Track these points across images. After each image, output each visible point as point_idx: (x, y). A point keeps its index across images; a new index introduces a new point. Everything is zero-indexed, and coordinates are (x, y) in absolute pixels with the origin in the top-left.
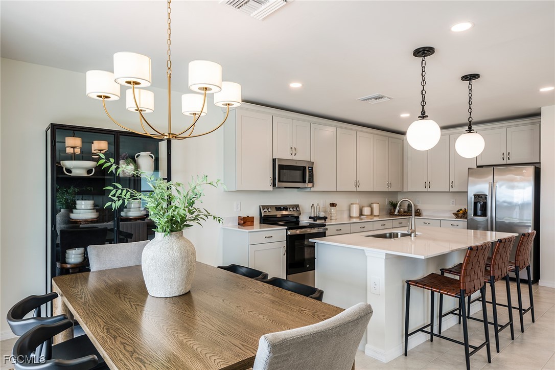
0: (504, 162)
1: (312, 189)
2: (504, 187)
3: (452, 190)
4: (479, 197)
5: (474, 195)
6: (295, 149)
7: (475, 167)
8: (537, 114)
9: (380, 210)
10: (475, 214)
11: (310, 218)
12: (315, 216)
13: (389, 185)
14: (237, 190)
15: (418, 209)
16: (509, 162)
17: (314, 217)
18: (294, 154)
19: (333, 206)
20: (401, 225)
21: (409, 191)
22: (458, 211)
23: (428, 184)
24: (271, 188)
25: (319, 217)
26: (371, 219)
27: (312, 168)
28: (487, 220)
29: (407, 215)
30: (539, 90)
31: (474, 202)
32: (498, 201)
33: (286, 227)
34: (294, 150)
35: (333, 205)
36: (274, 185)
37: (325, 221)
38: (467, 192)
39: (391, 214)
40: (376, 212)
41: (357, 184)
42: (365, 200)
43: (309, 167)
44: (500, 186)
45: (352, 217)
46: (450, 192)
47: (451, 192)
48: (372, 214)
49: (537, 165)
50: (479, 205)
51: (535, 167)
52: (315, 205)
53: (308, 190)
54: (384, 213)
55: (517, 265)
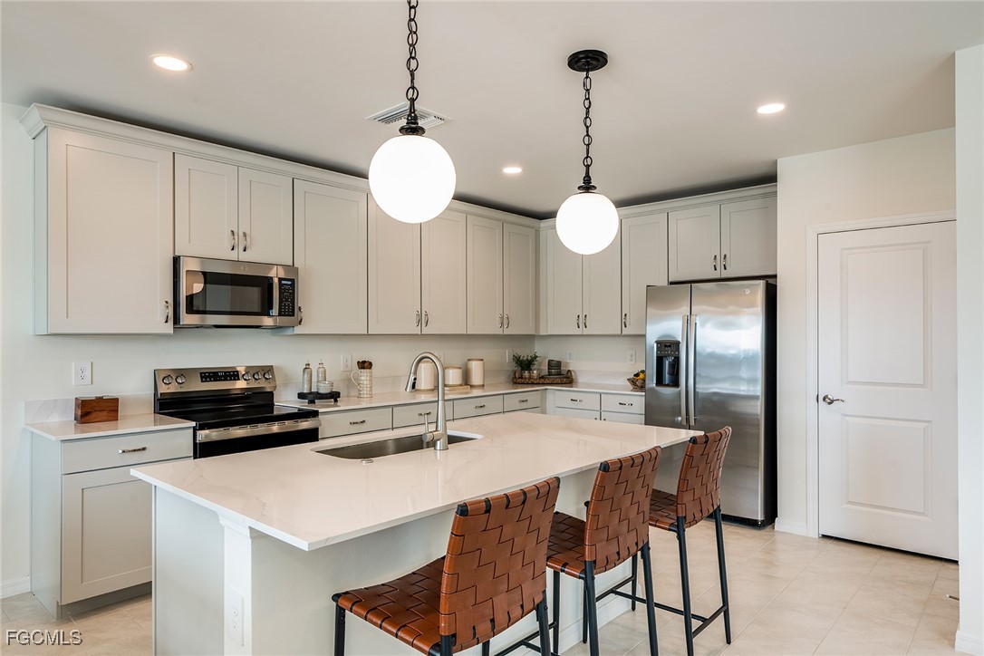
0: (716, 275)
1: (298, 330)
2: (708, 326)
3: (626, 331)
4: (666, 346)
5: (658, 342)
6: (245, 235)
7: (666, 284)
8: (770, 178)
9: (485, 373)
10: (660, 382)
11: (301, 396)
12: (314, 390)
13: (504, 321)
14: (49, 332)
15: (569, 371)
16: (725, 274)
17: (311, 393)
18: (241, 248)
19: (363, 368)
20: (524, 405)
21: (549, 333)
22: (637, 375)
23: (582, 321)
24: (169, 328)
25: (318, 393)
26: (466, 393)
27: (293, 281)
28: (680, 393)
29: (544, 384)
30: (755, 111)
31: (657, 357)
32: (700, 354)
33: (194, 424)
34: (239, 239)
35: (364, 365)
36: (176, 320)
37: (336, 401)
38: (645, 336)
39: (517, 380)
40: (476, 378)
41: (422, 319)
42: (454, 354)
43: (280, 279)
44: (703, 325)
45: (418, 390)
46: (621, 336)
47: (625, 336)
48: (466, 380)
49: (771, 281)
50: (667, 362)
51: (767, 283)
52: (314, 367)
53: (289, 332)
54: (503, 378)
55: (680, 515)
